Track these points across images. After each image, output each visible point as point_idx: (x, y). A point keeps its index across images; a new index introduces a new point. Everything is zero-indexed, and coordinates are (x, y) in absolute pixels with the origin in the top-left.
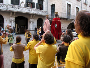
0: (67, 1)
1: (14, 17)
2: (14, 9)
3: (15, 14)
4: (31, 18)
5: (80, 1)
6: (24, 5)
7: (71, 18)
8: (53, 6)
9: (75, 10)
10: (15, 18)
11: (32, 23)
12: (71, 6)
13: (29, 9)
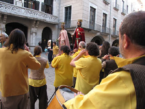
0: (90, 3)
1: (4, 23)
2: (5, 9)
3: (5, 17)
4: (33, 26)
5: (109, 5)
6: (21, 4)
7: (96, 29)
8: (68, 9)
9: (101, 17)
10: (6, 26)
11: (34, 34)
12: (96, 10)
13: (30, 11)
